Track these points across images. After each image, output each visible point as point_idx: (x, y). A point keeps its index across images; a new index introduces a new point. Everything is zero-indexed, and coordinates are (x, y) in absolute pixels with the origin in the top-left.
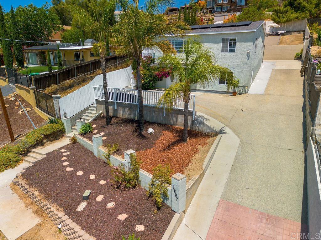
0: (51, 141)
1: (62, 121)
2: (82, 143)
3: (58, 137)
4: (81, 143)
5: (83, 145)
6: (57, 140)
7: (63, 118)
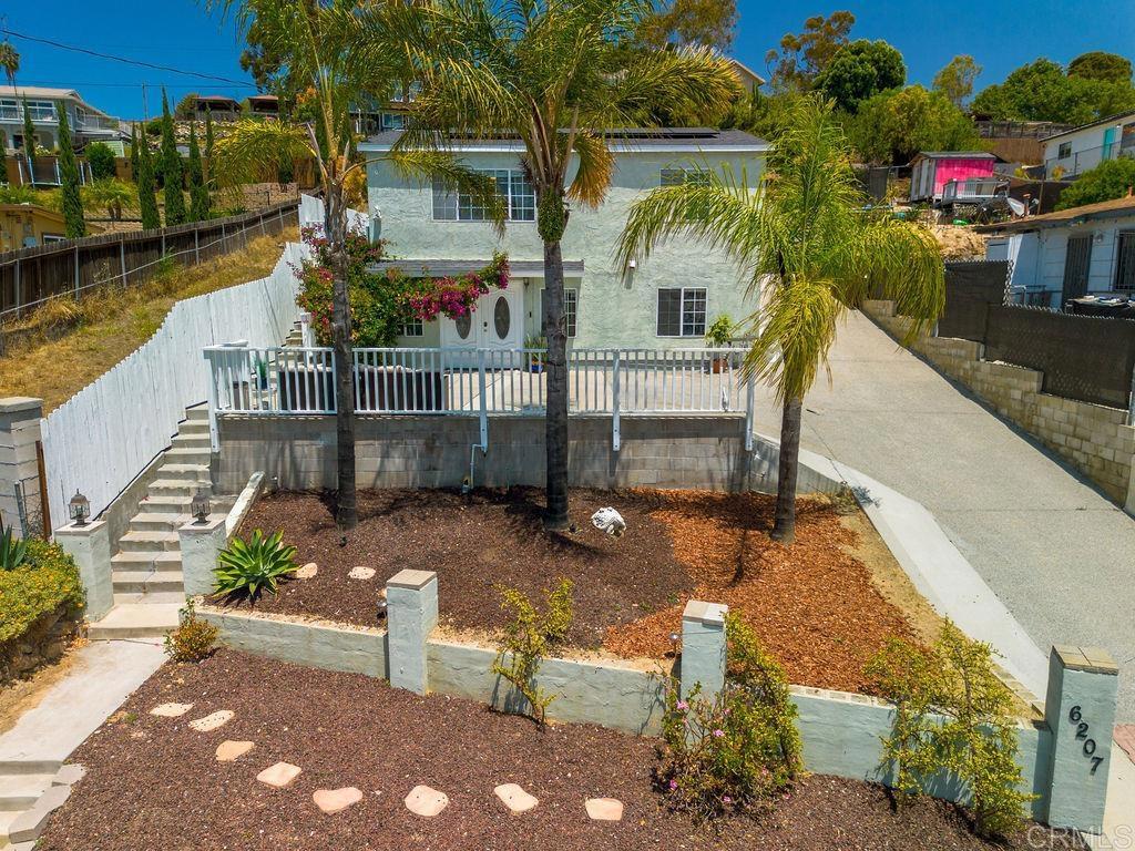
0: (26, 674)
1: (59, 548)
2: (253, 642)
3: (52, 650)
4: (253, 645)
5: (271, 652)
6: (55, 660)
7: (67, 528)
